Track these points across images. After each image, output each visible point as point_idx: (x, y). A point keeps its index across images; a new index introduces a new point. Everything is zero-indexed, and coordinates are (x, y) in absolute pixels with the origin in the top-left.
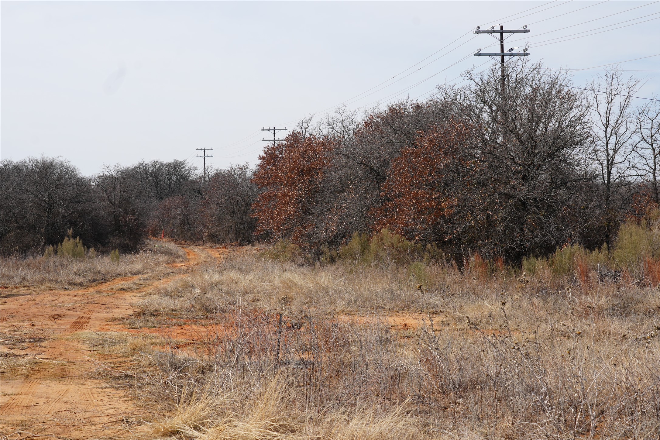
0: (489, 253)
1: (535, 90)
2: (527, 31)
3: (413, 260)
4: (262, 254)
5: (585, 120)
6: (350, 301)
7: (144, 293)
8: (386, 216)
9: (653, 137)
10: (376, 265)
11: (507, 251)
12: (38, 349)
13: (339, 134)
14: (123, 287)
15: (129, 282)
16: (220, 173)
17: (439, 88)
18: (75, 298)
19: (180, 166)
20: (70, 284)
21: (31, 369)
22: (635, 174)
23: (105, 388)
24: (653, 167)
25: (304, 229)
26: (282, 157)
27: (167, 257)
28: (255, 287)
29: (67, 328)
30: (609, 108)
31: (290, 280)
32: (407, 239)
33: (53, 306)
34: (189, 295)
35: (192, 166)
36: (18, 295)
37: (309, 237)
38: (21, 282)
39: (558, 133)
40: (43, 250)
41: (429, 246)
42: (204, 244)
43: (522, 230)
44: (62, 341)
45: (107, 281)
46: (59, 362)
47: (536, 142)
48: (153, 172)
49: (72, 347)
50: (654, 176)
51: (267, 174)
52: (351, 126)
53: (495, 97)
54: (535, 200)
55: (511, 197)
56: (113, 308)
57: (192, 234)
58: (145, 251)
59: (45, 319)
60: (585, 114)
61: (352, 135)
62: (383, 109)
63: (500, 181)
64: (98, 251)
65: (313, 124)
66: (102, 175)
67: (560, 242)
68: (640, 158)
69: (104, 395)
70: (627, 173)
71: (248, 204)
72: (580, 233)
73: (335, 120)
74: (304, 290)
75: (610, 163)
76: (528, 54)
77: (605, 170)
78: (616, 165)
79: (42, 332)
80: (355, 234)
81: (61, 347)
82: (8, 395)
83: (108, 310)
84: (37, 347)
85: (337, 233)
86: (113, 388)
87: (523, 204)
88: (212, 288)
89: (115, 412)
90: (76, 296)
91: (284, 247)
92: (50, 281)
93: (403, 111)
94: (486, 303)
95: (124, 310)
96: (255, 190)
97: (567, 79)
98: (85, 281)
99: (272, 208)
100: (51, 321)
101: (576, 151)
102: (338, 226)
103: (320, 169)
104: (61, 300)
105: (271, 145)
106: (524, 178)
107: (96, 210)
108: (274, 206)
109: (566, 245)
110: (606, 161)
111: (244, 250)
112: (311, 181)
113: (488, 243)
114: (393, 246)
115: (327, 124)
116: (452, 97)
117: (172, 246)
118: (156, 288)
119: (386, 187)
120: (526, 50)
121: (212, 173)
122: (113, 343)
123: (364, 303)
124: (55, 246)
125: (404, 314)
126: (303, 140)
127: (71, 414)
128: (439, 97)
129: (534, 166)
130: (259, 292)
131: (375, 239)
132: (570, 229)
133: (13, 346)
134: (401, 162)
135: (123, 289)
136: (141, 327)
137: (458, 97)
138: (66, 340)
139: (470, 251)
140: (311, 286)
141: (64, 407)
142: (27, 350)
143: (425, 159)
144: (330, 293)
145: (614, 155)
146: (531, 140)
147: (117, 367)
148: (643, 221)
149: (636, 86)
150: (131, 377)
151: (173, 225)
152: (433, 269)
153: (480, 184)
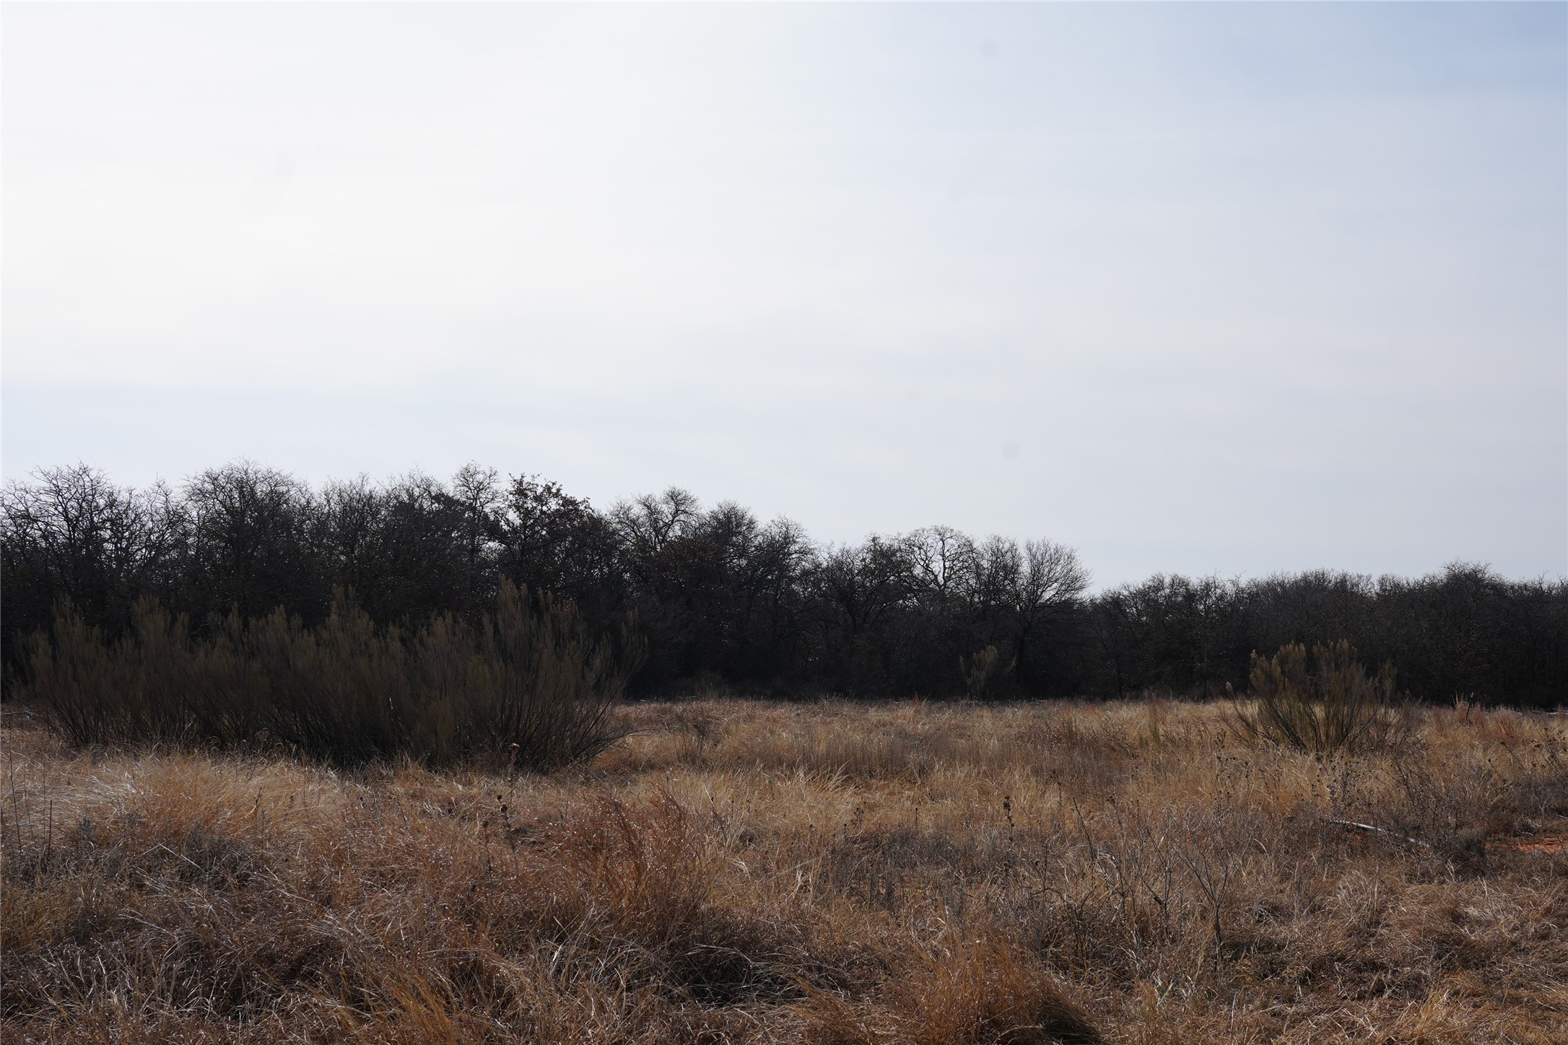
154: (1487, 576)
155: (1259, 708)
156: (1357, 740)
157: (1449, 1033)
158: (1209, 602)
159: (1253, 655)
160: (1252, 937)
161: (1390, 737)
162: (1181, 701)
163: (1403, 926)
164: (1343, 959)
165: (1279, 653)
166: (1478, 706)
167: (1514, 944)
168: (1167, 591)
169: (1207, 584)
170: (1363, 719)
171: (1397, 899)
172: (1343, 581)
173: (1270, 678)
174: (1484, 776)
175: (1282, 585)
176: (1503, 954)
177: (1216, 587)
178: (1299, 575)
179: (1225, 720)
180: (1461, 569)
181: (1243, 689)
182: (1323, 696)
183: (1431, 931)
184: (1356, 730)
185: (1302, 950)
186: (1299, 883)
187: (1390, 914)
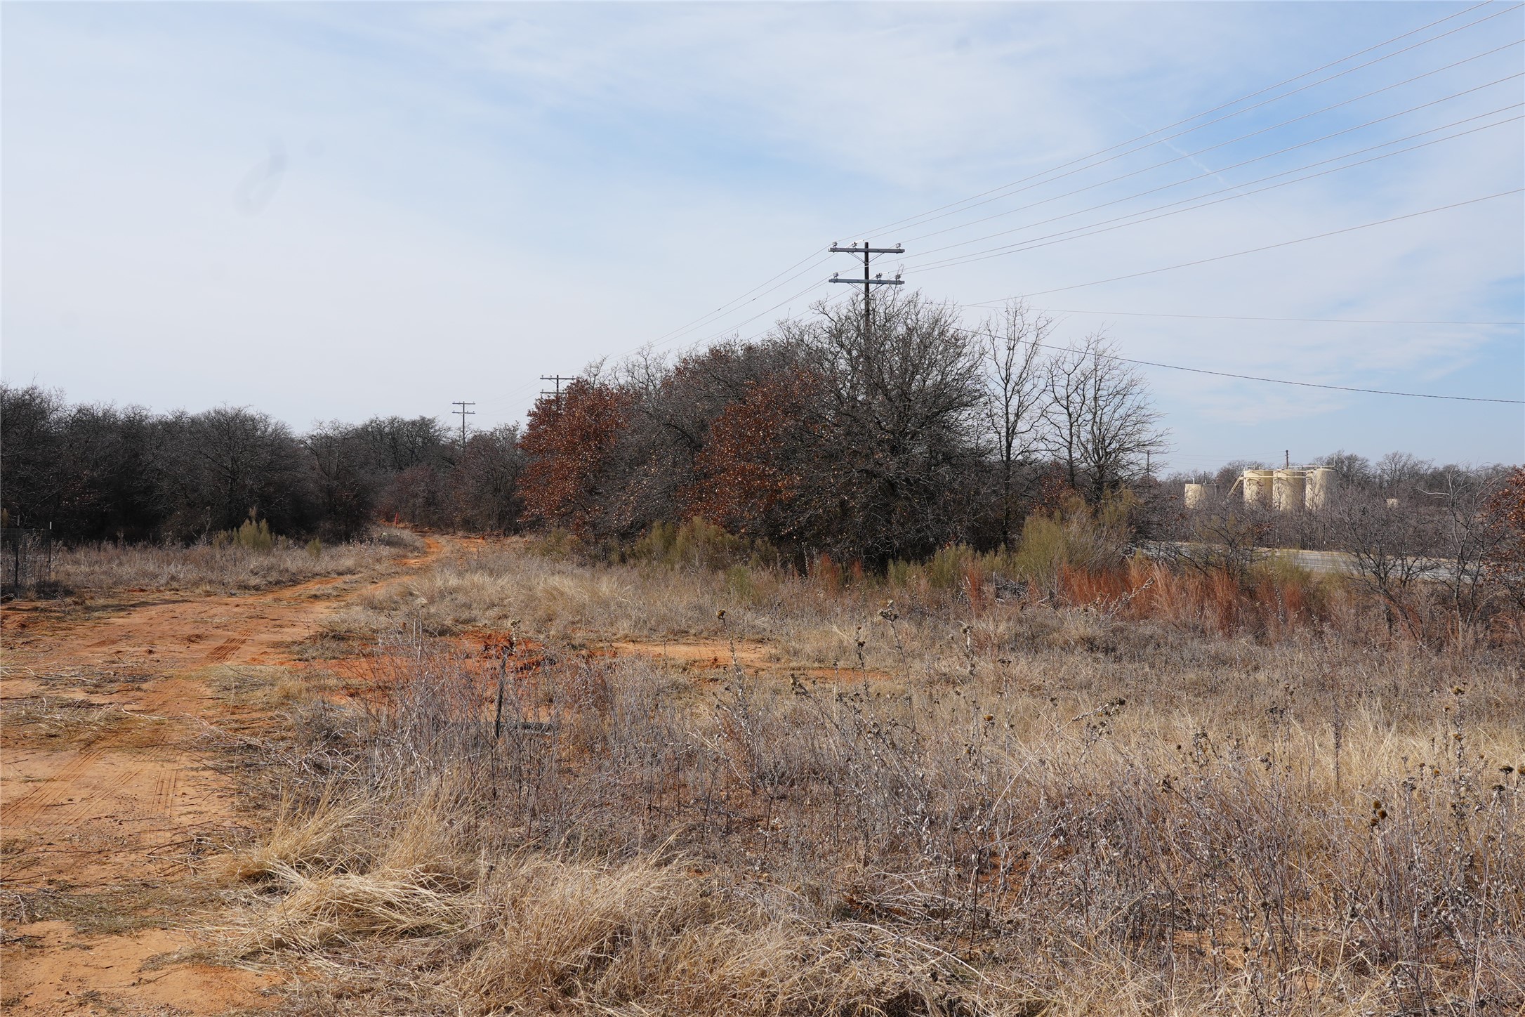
0: (842, 553)
1: (910, 331)
2: (901, 251)
3: (735, 561)
4: (530, 548)
5: (978, 372)
6: (638, 621)
7: (343, 603)
8: (700, 499)
9: (1070, 399)
10: (681, 568)
11: (867, 552)
12: (132, 694)
13: (640, 385)
14: (317, 593)
15: (328, 586)
17: (780, 324)
18: (236, 609)
19: (427, 425)
20: (240, 587)
21: (104, 730)
22: (1044, 447)
23: (205, 769)
24: (1069, 440)
25: (589, 515)
26: (560, 414)
27: (394, 551)
28: (507, 597)
29: (201, 658)
30: (1011, 356)
31: (556, 589)
32: (729, 532)
33: (196, 622)
34: (403, 607)
35: (445, 426)
36: (154, 604)
37: (594, 526)
38: (168, 583)
39: (940, 388)
40: (211, 538)
41: (759, 542)
42: (454, 532)
43: (889, 522)
44: (178, 680)
45: (299, 583)
46: (155, 718)
47: (910, 400)
48: (390, 433)
49: (188, 691)
50: (1070, 452)
51: (539, 436)
52: (659, 375)
53: (857, 338)
54: (907, 480)
55: (875, 476)
56: (287, 626)
57: (439, 519)
58: (363, 542)
59: (176, 641)
60: (978, 363)
61: (658, 387)
62: (703, 351)
63: (861, 454)
65: (606, 369)
66: (315, 434)
67: (941, 541)
68: (1052, 426)
69: (195, 783)
70: (1034, 446)
72: (968, 528)
73: (637, 364)
74: (575, 604)
75: (1011, 433)
76: (901, 283)
77: (1004, 442)
78: (1019, 435)
79: (156, 664)
80: (658, 523)
81: (172, 690)
82: (32, 781)
83: (277, 629)
84: (133, 690)
85: (632, 521)
86: (215, 769)
87: (892, 485)
88: (443, 597)
89: (191, 820)
90: (238, 606)
91: (560, 540)
92: (211, 582)
93: (730, 354)
94: (835, 629)
95: (301, 630)
96: (525, 458)
97: (954, 315)
98: (264, 582)
100: (183, 646)
101: (965, 415)
102: (635, 511)
103: (611, 432)
104: (214, 611)
105: (547, 397)
106: (894, 450)
107: (299, 481)
108: (547, 481)
109: (949, 545)
110: (1005, 429)
111: (509, 541)
112: (600, 448)
113: (841, 540)
114: (709, 540)
115: (625, 370)
116: (797, 337)
117: (406, 534)
118: (362, 595)
119: (702, 459)
120: (898, 276)
121: (470, 435)
122: (256, 686)
123: (659, 623)
124: (230, 531)
125: (715, 643)
126: (591, 391)
127: (113, 824)
128: (779, 336)
129: (907, 434)
130: (510, 605)
131: (683, 531)
132: (954, 522)
133: (96, 686)
134: (724, 423)
135: (315, 597)
136: (313, 658)
137: (806, 337)
138: (187, 678)
139: (815, 551)
140: (586, 598)
141: (110, 806)
142: (115, 695)
143: (758, 423)
144: (612, 608)
145: (1016, 421)
146: (903, 397)
147: (243, 729)
148: (1057, 514)
149: (1047, 327)
150: (255, 749)
151: (414, 505)
152: (759, 577)
153: (831, 457)
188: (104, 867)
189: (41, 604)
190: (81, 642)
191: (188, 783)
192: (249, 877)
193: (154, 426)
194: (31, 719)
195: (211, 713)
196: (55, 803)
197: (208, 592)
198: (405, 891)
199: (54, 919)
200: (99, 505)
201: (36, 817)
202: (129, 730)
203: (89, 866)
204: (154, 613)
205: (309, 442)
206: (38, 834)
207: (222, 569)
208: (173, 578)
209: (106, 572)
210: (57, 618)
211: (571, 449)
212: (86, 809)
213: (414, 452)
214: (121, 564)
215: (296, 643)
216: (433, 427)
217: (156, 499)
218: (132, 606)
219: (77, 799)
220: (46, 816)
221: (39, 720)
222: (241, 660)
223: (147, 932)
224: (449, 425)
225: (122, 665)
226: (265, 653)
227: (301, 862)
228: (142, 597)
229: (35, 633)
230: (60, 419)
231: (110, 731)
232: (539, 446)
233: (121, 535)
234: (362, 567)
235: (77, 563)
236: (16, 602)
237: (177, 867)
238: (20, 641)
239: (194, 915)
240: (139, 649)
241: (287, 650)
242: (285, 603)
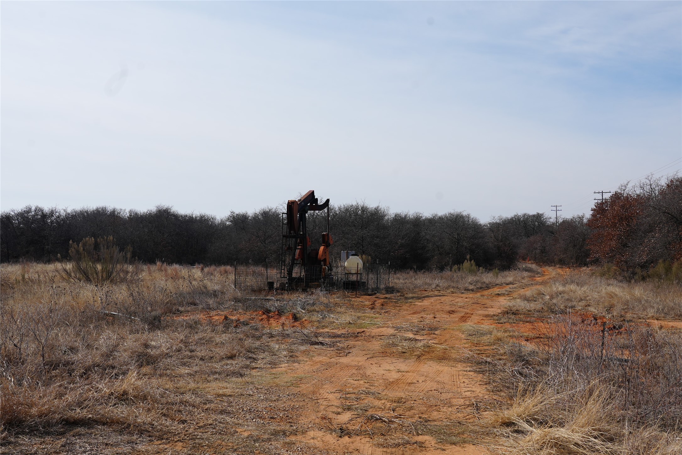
4: (594, 273)
6: (658, 309)
7: (511, 298)
10: (677, 283)
12: (432, 336)
13: (648, 194)
14: (499, 293)
15: (503, 290)
16: (566, 221)
18: (466, 300)
19: (540, 217)
20: (465, 290)
21: (424, 351)
23: (470, 371)
25: (623, 257)
26: (608, 209)
27: (529, 274)
28: (588, 296)
29: (456, 321)
31: (612, 292)
33: (450, 305)
34: (540, 300)
35: (548, 217)
36: (432, 297)
37: (626, 262)
38: (436, 288)
40: (451, 268)
42: (555, 266)
44: (449, 330)
45: (490, 288)
46: (443, 347)
48: (523, 221)
49: (455, 336)
51: (597, 220)
52: (657, 188)
56: (489, 308)
57: (547, 259)
58: (515, 270)
59: (444, 313)
61: (657, 194)
64: (486, 269)
65: (630, 186)
66: (491, 222)
69: (467, 377)
71: (584, 240)
73: (645, 184)
74: (623, 300)
79: (438, 323)
80: (661, 261)
81: (448, 335)
82: (401, 372)
83: (485, 309)
84: (432, 334)
85: (647, 260)
86: (475, 371)
88: (557, 296)
89: (470, 394)
90: (467, 298)
91: (609, 269)
92: (453, 287)
95: (496, 309)
96: (589, 231)
98: (475, 288)
99: (600, 243)
100: (447, 315)
102: (648, 255)
103: (634, 217)
104: (457, 300)
105: (599, 202)
107: (486, 243)
108: (602, 241)
111: (581, 270)
112: (628, 225)
115: (639, 187)
117: (534, 266)
118: (520, 294)
121: (560, 221)
122: (483, 334)
123: (669, 310)
124: (459, 265)
126: (622, 198)
127: (438, 393)
130: (590, 300)
131: (676, 265)
133: (417, 332)
135: (498, 294)
136: (505, 323)
138: (453, 330)
140: (628, 297)
141: (435, 386)
142: (425, 336)
144: (643, 303)
147: (482, 354)
150: (490, 363)
151: (535, 253)
154: (172, 211)
155: (73, 265)
156: (115, 278)
157: (135, 388)
158: (53, 218)
159: (71, 242)
160: (61, 360)
161: (129, 277)
162: (38, 263)
163: (125, 351)
164: (99, 365)
165: (82, 241)
166: (165, 264)
167: (167, 354)
168: (33, 213)
169: (52, 211)
170: (118, 269)
171: (124, 341)
172: (114, 211)
173: (78, 251)
174: (163, 291)
175: (87, 212)
176: (162, 358)
177: (56, 212)
178: (95, 208)
179: (57, 271)
180: (162, 208)
181: (66, 257)
182: (101, 260)
183: (135, 352)
184: (114, 274)
185: (82, 364)
186: (83, 337)
187: (120, 347)
188: (439, 413)
189: (388, 296)
190: (406, 312)
191: (464, 377)
192: (504, 424)
193: (424, 220)
194: (394, 345)
195: (467, 345)
196: (412, 382)
197: (452, 292)
198: (585, 439)
199: (427, 435)
200: (404, 254)
201: (406, 388)
202: (433, 351)
203: (433, 412)
204: (432, 300)
205: (489, 226)
206: (409, 395)
207: (457, 282)
208: (437, 286)
209: (411, 283)
210: (395, 302)
211: (614, 225)
212: (425, 386)
213: (534, 229)
214: (415, 279)
215: (495, 315)
216: (543, 217)
217: (426, 252)
218: (423, 297)
219: (420, 381)
220: (410, 388)
221: (397, 345)
222: (473, 322)
223: (466, 445)
224: (550, 216)
225: (425, 323)
226: (482, 319)
227: (528, 419)
228: (426, 294)
229: (388, 308)
230: (388, 219)
231: (426, 352)
232: (597, 225)
233: (415, 267)
234: (516, 281)
235: (399, 279)
236: (378, 295)
237: (470, 416)
238: (383, 311)
239: (484, 439)
240: (430, 316)
241: (492, 318)
242: (486, 297)
